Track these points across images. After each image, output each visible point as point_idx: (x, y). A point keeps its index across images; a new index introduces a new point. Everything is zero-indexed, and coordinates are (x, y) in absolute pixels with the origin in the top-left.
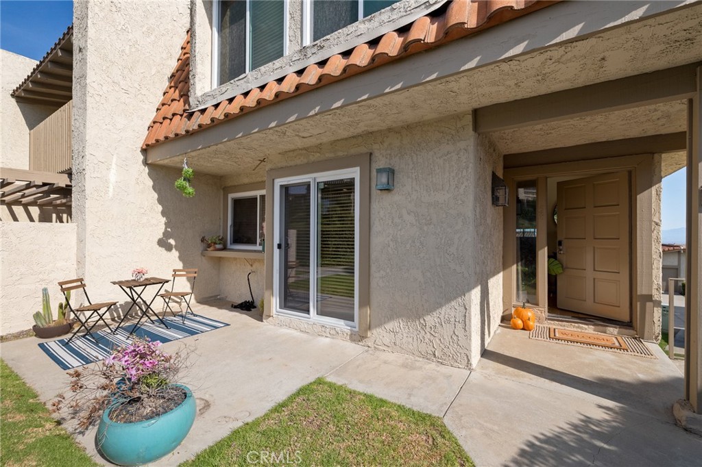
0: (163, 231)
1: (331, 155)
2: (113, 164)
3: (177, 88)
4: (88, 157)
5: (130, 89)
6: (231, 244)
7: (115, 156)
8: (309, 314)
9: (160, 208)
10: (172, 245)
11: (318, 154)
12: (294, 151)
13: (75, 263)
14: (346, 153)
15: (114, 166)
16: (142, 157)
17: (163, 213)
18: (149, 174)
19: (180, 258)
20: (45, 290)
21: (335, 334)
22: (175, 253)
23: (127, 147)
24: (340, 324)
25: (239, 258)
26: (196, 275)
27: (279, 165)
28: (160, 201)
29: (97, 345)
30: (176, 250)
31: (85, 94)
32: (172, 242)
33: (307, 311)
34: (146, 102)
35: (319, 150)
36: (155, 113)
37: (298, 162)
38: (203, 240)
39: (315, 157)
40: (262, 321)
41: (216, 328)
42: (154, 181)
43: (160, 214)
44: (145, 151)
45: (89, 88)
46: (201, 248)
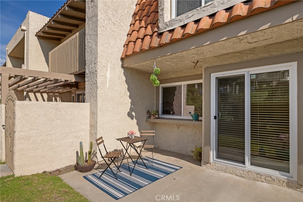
0: (130, 107)
1: (266, 55)
2: (109, 68)
3: (142, 20)
4: (98, 63)
5: (116, 23)
6: (161, 114)
7: (109, 63)
8: (245, 165)
9: (128, 94)
10: (133, 116)
11: (252, 55)
12: (228, 54)
13: (89, 126)
14: (279, 53)
15: (109, 69)
16: (120, 63)
17: (130, 97)
18: (124, 73)
19: (138, 124)
20: (81, 143)
21: (271, 180)
22: (135, 121)
23: (115, 57)
24: (276, 173)
25: (168, 124)
26: (154, 134)
27: (215, 64)
28: (129, 89)
29: (117, 179)
30: (136, 119)
31: (97, 26)
32: (134, 114)
33: (243, 162)
34: (122, 29)
35: (252, 52)
36: (126, 37)
37: (233, 61)
38: (148, 112)
39: (251, 57)
40: (201, 166)
41: (177, 170)
42: (126, 77)
43: (128, 97)
44: (122, 59)
45: (99, 23)
46: (146, 117)
